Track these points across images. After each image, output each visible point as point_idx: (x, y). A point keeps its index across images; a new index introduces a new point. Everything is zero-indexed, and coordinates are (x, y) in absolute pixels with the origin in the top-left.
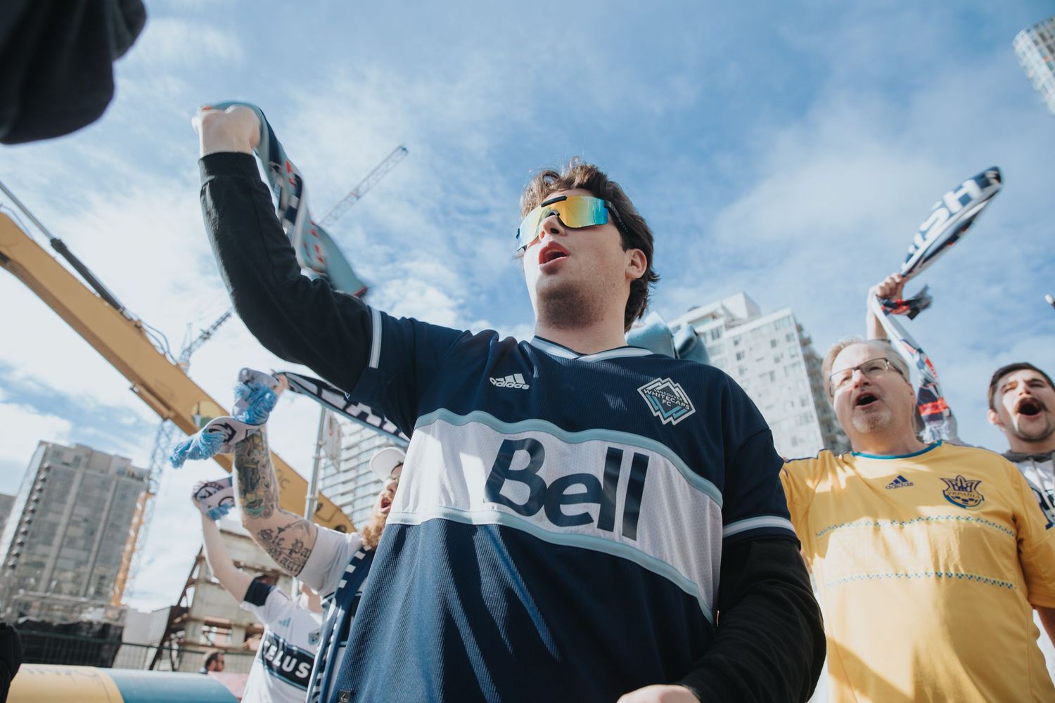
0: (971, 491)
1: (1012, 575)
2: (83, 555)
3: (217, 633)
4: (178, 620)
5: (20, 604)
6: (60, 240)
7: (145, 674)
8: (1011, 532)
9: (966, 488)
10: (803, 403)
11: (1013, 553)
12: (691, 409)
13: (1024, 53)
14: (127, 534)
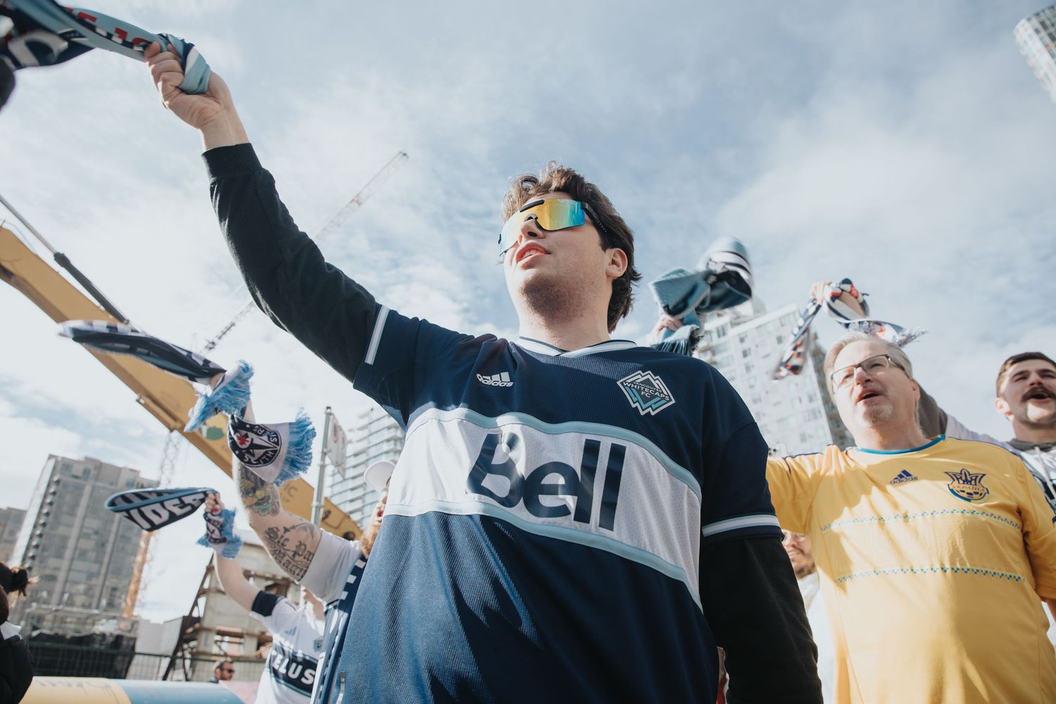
0: (976, 485)
1: (1020, 568)
2: (95, 567)
3: (229, 642)
4: (190, 630)
5: (33, 618)
6: (63, 254)
7: (159, 684)
8: (1017, 525)
9: (970, 482)
10: (811, 399)
11: (1019, 546)
12: (670, 400)
13: (1025, 42)
14: (137, 546)
